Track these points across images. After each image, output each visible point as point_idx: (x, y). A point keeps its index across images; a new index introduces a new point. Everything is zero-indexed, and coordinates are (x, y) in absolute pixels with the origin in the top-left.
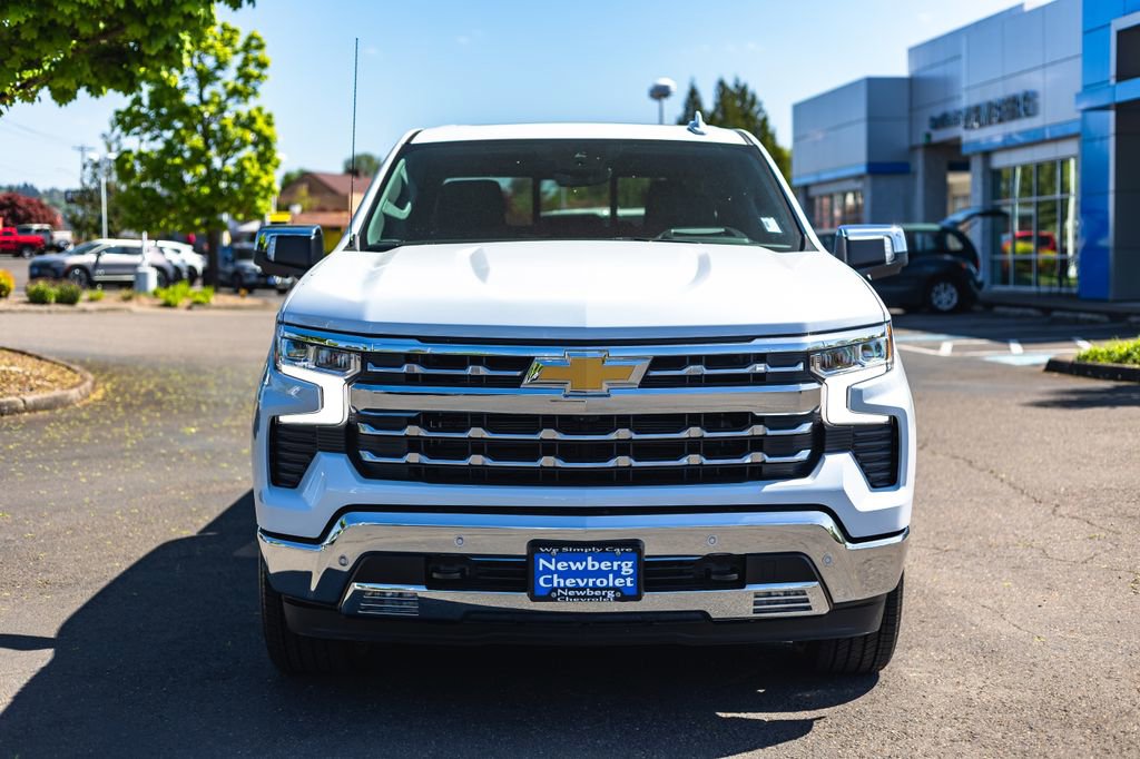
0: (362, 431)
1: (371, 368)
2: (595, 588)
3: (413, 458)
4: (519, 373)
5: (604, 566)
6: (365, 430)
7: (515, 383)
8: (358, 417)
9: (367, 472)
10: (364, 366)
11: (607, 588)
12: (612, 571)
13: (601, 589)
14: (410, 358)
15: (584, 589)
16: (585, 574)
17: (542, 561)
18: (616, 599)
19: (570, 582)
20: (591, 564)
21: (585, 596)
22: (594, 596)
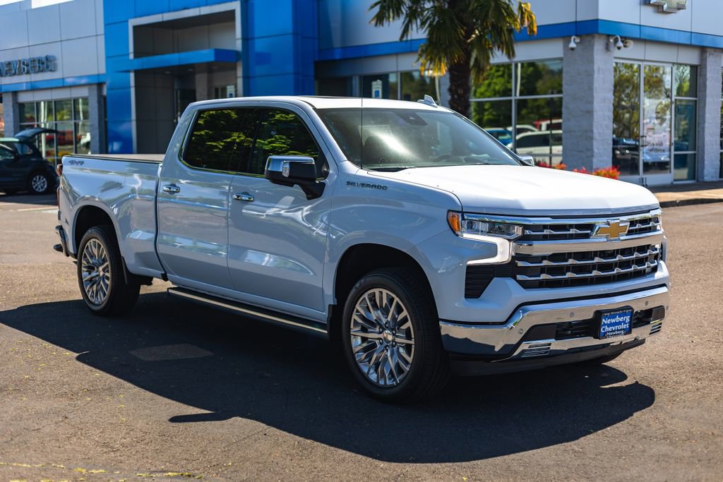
0: (519, 265)
1: (527, 232)
2: (618, 330)
3: (544, 276)
4: (589, 232)
5: (621, 319)
6: (520, 264)
7: (587, 236)
8: (517, 257)
9: (526, 285)
10: (523, 232)
11: (621, 330)
12: (623, 321)
13: (619, 330)
14: (545, 227)
15: (614, 331)
16: (616, 324)
17: (604, 320)
18: (625, 334)
19: (610, 329)
20: (618, 319)
21: (615, 335)
22: (618, 334)
